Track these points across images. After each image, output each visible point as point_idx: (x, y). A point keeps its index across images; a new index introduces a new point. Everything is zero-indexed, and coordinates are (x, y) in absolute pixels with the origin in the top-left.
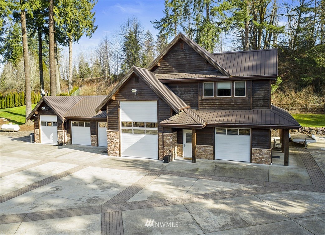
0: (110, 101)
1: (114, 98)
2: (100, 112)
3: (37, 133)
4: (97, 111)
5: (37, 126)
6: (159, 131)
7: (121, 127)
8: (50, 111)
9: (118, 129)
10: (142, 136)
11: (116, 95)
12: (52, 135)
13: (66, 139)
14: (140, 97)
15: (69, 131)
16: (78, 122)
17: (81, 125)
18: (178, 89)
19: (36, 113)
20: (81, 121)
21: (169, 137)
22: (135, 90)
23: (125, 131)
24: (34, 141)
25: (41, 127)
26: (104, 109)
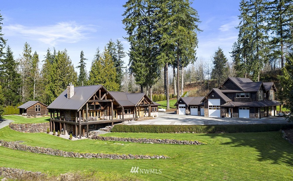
0: (205, 99)
1: (206, 98)
2: (202, 103)
3: (177, 111)
4: (201, 102)
5: (178, 108)
6: (221, 108)
7: (209, 107)
8: (183, 103)
9: (208, 108)
10: (215, 110)
11: (207, 97)
12: (183, 111)
13: (189, 113)
14: (215, 98)
15: (190, 110)
16: (193, 107)
17: (194, 108)
18: (228, 95)
19: (178, 103)
20: (194, 106)
21: (224, 110)
22: (213, 96)
23: (210, 109)
24: (176, 114)
25: (179, 108)
26: (203, 101)
